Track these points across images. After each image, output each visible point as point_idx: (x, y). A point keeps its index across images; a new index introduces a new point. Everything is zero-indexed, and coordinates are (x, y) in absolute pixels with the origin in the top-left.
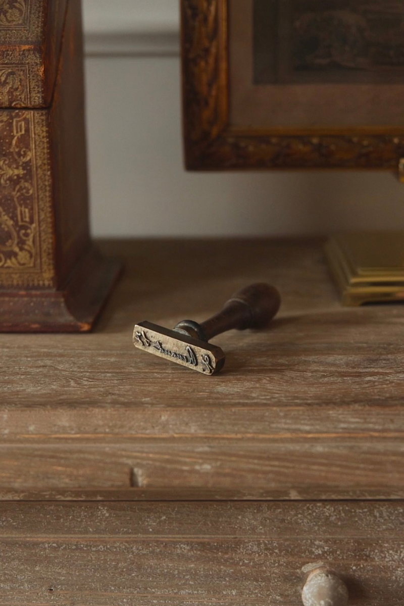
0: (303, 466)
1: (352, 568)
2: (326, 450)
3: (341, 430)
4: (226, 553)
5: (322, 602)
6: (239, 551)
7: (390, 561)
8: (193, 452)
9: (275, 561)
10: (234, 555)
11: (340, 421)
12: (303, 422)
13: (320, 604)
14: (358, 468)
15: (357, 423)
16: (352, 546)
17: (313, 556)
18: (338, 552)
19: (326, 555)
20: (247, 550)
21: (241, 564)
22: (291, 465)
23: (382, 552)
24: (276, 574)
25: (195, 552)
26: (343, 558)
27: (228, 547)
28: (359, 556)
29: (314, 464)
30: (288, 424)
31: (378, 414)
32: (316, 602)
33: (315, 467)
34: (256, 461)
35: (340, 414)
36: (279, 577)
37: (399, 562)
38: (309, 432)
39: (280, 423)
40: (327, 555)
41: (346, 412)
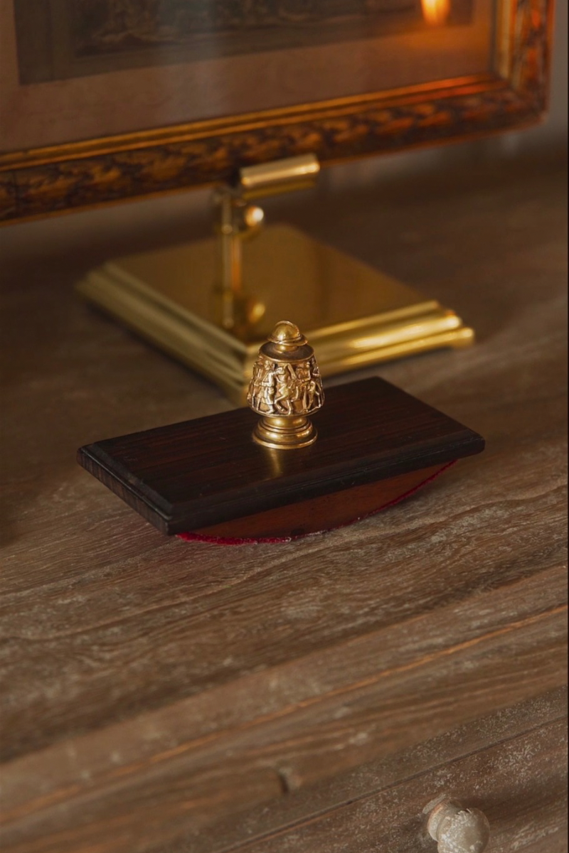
0: (466, 695)
1: (475, 789)
2: (477, 664)
3: (478, 632)
4: (340, 826)
5: (472, 847)
6: (354, 818)
7: (514, 764)
8: (335, 720)
9: (394, 814)
10: (349, 824)
11: (470, 619)
12: (431, 634)
13: (469, 850)
14: (522, 677)
15: (488, 614)
16: (476, 762)
17: (435, 791)
18: (461, 776)
19: (448, 784)
20: (364, 813)
21: (357, 832)
22: (451, 699)
23: (506, 757)
24: (394, 828)
25: (305, 839)
26: (466, 781)
27: (343, 817)
28: (482, 771)
29: (476, 688)
30: (417, 642)
31: (506, 595)
32: (464, 849)
33: (479, 693)
34: (413, 708)
35: (466, 610)
36: (399, 831)
37: (522, 762)
38: (446, 647)
39: (406, 644)
40: (450, 783)
41: (472, 605)
